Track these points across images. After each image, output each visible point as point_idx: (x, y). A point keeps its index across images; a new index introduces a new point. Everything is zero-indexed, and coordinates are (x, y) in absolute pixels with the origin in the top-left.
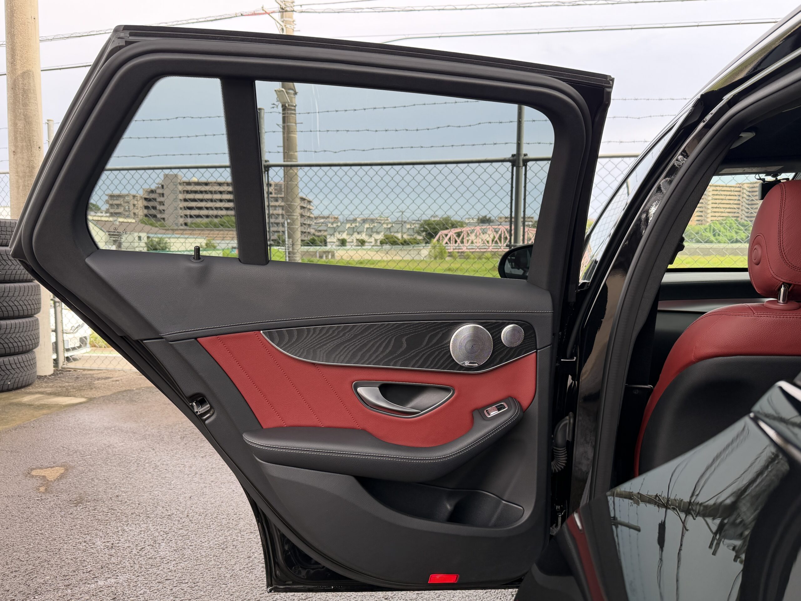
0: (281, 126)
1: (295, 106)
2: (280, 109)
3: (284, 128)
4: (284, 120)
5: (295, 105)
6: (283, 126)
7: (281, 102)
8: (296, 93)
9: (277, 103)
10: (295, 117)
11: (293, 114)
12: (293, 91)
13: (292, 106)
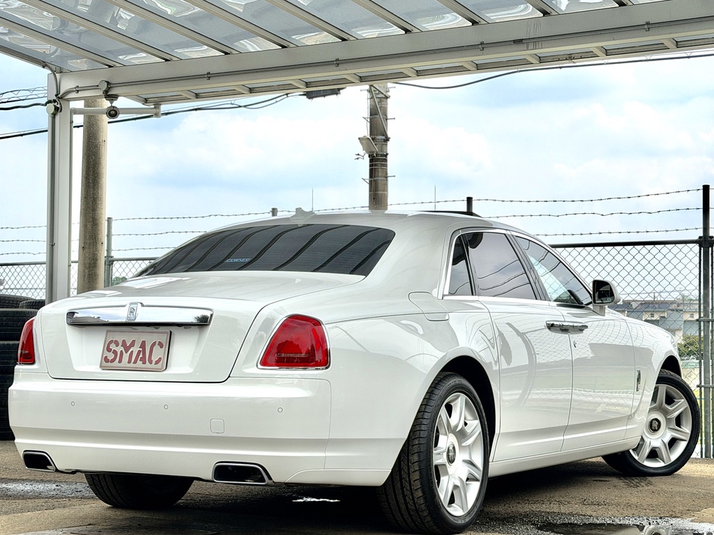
1: (386, 156)
3: (371, 184)
6: (369, 181)
7: (367, 152)
9: (361, 153)
10: (386, 169)
11: (383, 165)
12: (384, 138)
13: (382, 155)
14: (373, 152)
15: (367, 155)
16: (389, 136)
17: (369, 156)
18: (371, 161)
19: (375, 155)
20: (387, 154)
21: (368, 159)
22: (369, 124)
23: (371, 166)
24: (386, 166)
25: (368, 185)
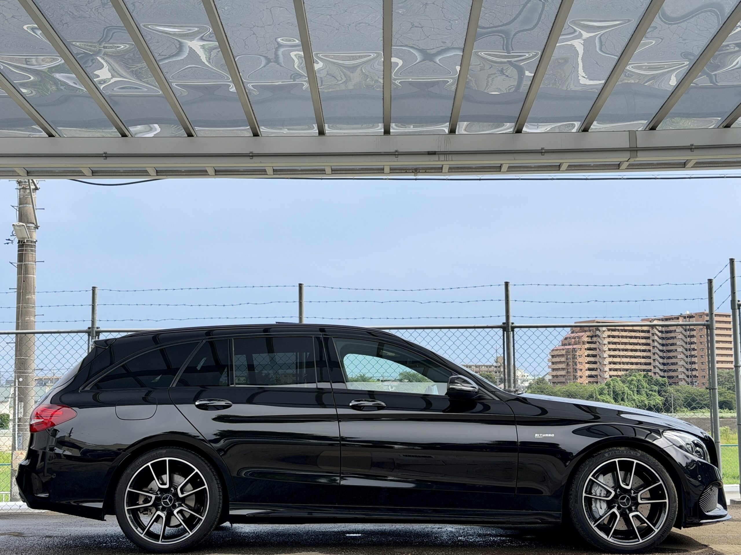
0: (16, 265)
1: (35, 242)
2: (16, 245)
3: (20, 267)
4: (21, 258)
5: (35, 240)
6: (18, 265)
7: (18, 238)
8: (37, 227)
9: (12, 238)
10: (35, 255)
11: (32, 251)
12: (33, 225)
13: (32, 242)
14: (24, 238)
15: (16, 241)
16: (38, 225)
17: (18, 243)
18: (19, 246)
19: (26, 241)
20: (36, 241)
21: (17, 244)
22: (18, 212)
23: (19, 251)
24: (35, 252)
25: (16, 269)
